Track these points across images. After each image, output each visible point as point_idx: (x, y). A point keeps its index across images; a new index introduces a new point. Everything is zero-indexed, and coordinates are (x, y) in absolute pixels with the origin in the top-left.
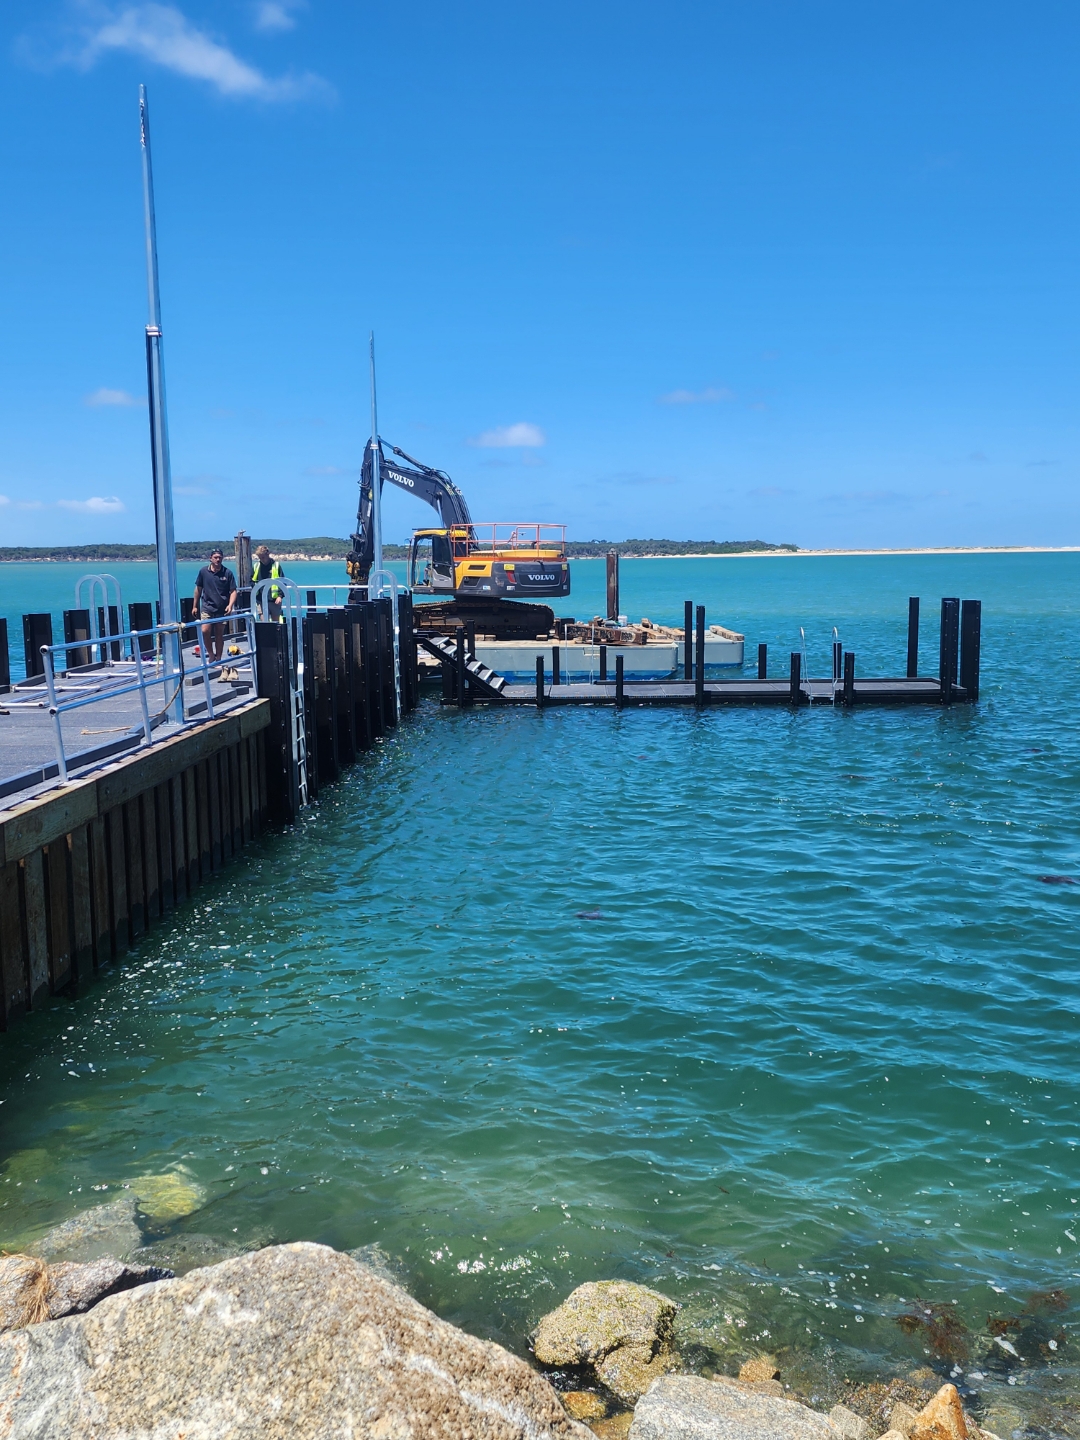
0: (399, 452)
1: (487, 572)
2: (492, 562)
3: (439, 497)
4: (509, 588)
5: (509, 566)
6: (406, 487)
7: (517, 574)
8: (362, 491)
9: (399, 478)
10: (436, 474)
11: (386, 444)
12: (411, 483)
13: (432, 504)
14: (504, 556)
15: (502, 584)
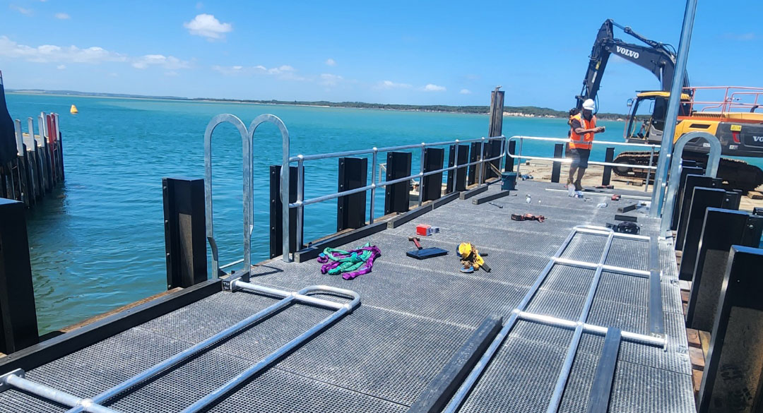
0: (628, 32)
1: (712, 131)
2: (718, 122)
3: (663, 66)
4: (732, 147)
5: (736, 128)
6: (632, 59)
7: (742, 135)
8: (590, 63)
9: (625, 51)
10: (661, 47)
11: (617, 26)
12: (636, 55)
13: (653, 72)
14: (731, 117)
15: (726, 143)
